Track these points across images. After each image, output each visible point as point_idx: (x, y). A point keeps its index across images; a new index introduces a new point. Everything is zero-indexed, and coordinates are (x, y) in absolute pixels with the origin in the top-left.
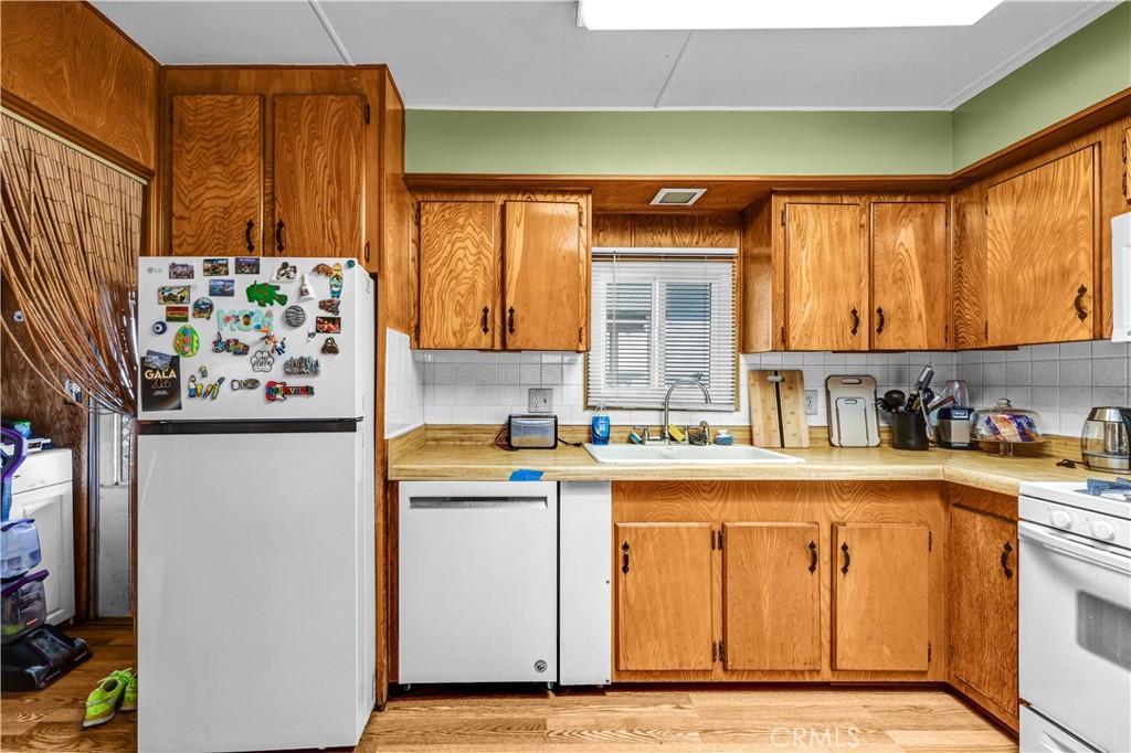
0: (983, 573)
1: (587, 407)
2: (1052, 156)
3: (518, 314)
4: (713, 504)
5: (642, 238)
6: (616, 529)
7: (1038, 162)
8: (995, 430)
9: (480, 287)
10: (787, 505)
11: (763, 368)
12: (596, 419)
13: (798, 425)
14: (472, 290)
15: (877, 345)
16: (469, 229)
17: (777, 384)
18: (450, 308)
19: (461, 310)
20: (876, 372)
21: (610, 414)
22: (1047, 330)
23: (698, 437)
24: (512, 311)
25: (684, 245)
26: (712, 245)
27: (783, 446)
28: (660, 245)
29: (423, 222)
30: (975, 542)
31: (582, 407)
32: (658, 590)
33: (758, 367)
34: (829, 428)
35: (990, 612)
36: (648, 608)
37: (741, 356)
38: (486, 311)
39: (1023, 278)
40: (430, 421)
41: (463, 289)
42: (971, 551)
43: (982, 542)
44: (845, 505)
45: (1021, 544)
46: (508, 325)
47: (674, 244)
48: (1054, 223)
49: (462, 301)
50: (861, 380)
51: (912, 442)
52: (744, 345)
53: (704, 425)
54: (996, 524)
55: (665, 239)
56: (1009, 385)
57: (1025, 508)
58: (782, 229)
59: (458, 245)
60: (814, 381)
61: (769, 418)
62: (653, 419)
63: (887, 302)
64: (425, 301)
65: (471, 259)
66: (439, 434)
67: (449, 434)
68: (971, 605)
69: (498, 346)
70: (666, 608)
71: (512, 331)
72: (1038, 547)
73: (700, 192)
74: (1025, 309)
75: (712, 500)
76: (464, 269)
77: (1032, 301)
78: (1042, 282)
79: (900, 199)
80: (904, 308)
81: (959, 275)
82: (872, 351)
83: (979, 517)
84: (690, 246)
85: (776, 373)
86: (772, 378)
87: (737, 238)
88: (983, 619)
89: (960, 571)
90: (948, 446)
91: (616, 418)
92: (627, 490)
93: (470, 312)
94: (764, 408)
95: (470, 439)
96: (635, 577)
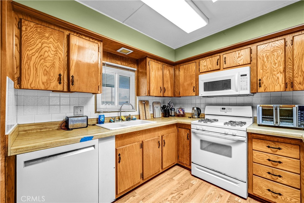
0: (184, 140)
1: (96, 112)
2: (189, 63)
3: (76, 78)
4: (140, 136)
5: (113, 61)
6: (116, 150)
7: (187, 63)
8: (180, 112)
9: (57, 64)
10: (154, 133)
11: (141, 100)
12: (100, 116)
13: (149, 114)
14: (53, 65)
15: (164, 95)
16: (51, 40)
17: (144, 104)
18: (40, 72)
19: (46, 73)
20: (160, 101)
21: (105, 114)
22: (189, 94)
23: (129, 119)
24: (73, 77)
25: (124, 65)
26: (130, 67)
27: (146, 119)
28: (118, 64)
29: (24, 28)
30: (183, 134)
31: (94, 112)
32: (128, 165)
33: (140, 100)
34: (153, 114)
35: (185, 147)
36: (126, 171)
37: (137, 97)
38: (60, 75)
39: (186, 84)
40: (21, 122)
41: (48, 64)
42: (182, 136)
43: (184, 134)
44: (163, 131)
45: (192, 133)
46: (70, 82)
47: (121, 64)
48: (190, 75)
49: (48, 70)
50: (158, 103)
51: (167, 116)
52: (138, 94)
53: (130, 115)
54: (186, 130)
55: (119, 62)
56: (180, 104)
57: (192, 126)
58: (148, 66)
59: (45, 45)
60: (151, 103)
61: (143, 112)
62: (116, 115)
63: (165, 86)
64: (25, 67)
65: (53, 53)
66: (27, 128)
67: (33, 127)
68: (182, 147)
69: (65, 90)
70: (130, 169)
71: (73, 84)
72: (194, 133)
73: (132, 51)
74: (186, 90)
75: (140, 135)
76: (49, 56)
77: (187, 88)
78: (188, 85)
79: (167, 65)
80: (168, 88)
81: (175, 82)
82: (163, 97)
83: (183, 129)
84: (125, 66)
85: (144, 101)
86: (143, 102)
87: (136, 66)
88: (184, 149)
89: (180, 140)
90: (171, 116)
91: (107, 115)
92: (119, 137)
93: (52, 75)
94: (142, 110)
95: (45, 128)
96: (122, 163)
